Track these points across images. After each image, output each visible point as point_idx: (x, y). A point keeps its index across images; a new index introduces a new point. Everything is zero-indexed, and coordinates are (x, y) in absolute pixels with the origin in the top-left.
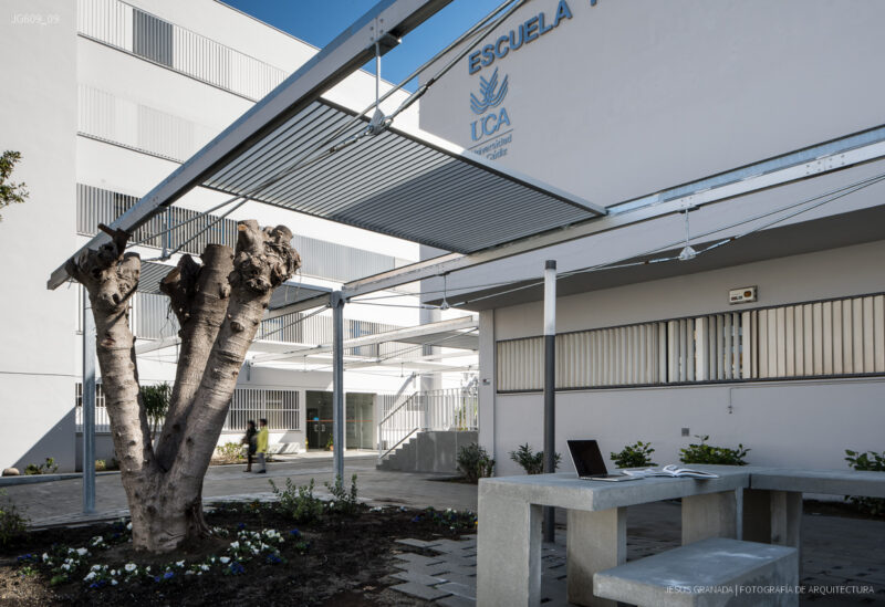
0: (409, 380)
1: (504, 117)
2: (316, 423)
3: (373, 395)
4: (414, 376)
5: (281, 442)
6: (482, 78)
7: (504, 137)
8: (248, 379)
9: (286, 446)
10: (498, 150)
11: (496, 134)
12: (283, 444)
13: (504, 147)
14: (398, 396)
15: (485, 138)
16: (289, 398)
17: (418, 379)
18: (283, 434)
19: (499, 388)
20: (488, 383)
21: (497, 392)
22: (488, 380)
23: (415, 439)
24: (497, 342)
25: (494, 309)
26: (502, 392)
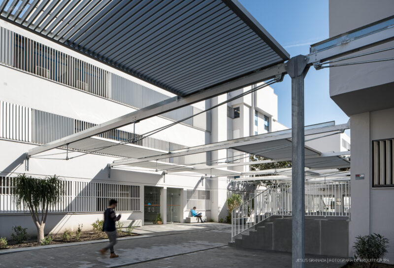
0: (200, 181)
2: (149, 206)
3: (181, 190)
4: (202, 179)
5: (129, 218)
8: (109, 177)
9: (133, 222)
12: (131, 221)
14: (194, 191)
16: (134, 190)
17: (204, 180)
18: (130, 214)
19: (376, 183)
20: (363, 178)
21: (373, 186)
22: (362, 176)
23: (272, 224)
24: (373, 141)
25: (370, 112)
26: (379, 186)
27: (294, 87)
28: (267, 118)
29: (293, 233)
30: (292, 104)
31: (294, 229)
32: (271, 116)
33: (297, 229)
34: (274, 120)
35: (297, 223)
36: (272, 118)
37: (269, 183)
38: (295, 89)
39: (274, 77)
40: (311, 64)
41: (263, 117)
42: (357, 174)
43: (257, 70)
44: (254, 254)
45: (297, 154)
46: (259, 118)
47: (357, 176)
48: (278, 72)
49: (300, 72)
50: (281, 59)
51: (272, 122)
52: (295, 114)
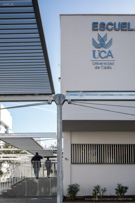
1: (110, 54)
6: (98, 34)
7: (110, 62)
10: (107, 66)
11: (105, 59)
13: (110, 66)
15: (100, 59)
19: (73, 162)
20: (68, 160)
21: (72, 164)
22: (68, 159)
23: (25, 182)
24: (72, 144)
25: (71, 131)
26: (74, 163)
27: (58, 109)
28: (6, 127)
29: (58, 183)
30: (57, 118)
31: (58, 181)
32: (8, 127)
33: (59, 181)
34: (10, 129)
35: (60, 178)
36: (9, 128)
37: (10, 162)
38: (59, 110)
39: (47, 101)
40: (67, 100)
41: (4, 126)
42: (66, 158)
43: (37, 94)
44: (18, 199)
45: (60, 143)
46: (1, 126)
47: (66, 159)
48: (50, 99)
49: (62, 103)
50: (51, 93)
51: (9, 130)
52: (59, 123)
